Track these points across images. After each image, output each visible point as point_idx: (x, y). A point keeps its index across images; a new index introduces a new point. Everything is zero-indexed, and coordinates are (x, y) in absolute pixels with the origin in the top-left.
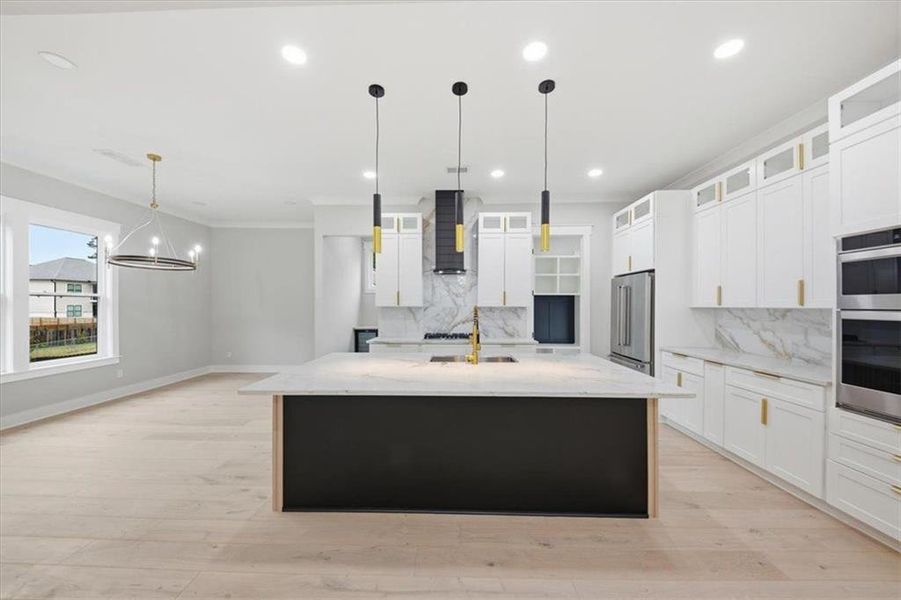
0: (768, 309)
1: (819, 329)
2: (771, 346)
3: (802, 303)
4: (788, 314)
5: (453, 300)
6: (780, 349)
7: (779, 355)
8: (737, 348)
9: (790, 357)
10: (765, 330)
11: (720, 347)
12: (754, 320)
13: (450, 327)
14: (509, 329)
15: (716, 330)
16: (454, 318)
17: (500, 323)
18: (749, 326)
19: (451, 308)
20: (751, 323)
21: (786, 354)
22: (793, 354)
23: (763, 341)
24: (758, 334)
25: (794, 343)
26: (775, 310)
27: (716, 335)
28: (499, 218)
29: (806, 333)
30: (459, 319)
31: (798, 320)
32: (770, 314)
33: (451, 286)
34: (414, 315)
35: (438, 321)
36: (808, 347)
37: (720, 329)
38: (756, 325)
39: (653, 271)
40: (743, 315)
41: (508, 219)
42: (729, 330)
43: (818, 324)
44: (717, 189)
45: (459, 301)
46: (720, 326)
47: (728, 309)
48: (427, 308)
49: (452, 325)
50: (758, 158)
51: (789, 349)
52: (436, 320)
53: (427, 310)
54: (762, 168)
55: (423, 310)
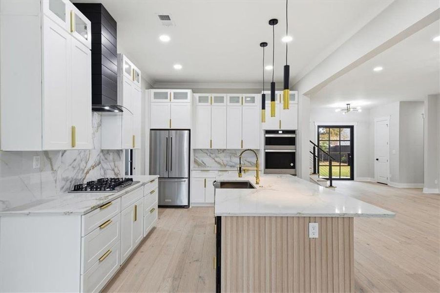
0: (218, 150)
2: (219, 163)
3: (242, 147)
8: (204, 165)
9: (225, 166)
10: (217, 157)
11: (197, 166)
12: (212, 154)
15: (195, 159)
17: (113, 165)
18: (210, 156)
21: (224, 165)
23: (216, 161)
24: (214, 159)
25: (227, 161)
26: (221, 150)
27: (195, 161)
28: (130, 66)
29: (230, 157)
30: (89, 165)
31: (228, 153)
37: (197, 159)
38: (213, 156)
41: (134, 71)
42: (201, 159)
44: (209, 98)
46: (197, 157)
47: (201, 149)
48: (65, 151)
49: (86, 171)
50: (228, 94)
51: (225, 163)
52: (73, 167)
53: (64, 155)
54: (229, 99)
55: (61, 154)
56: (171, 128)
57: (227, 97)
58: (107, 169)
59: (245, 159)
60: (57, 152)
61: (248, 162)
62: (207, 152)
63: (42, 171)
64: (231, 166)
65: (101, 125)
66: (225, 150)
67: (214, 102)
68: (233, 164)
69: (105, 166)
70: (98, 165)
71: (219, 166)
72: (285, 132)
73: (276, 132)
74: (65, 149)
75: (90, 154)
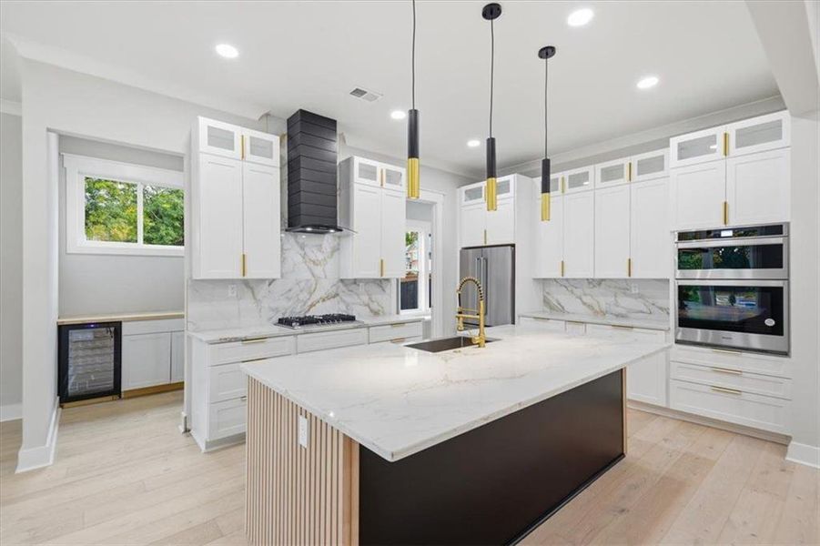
0: (588, 279)
1: (624, 293)
2: (590, 306)
3: (630, 275)
4: (603, 283)
5: (310, 270)
6: (597, 308)
7: (596, 313)
8: (563, 310)
9: (604, 313)
10: (585, 295)
11: (548, 310)
12: (577, 288)
13: (306, 307)
14: (375, 306)
15: (545, 297)
16: (311, 294)
17: (365, 298)
18: (572, 292)
19: (308, 280)
20: (575, 290)
21: (602, 312)
22: (607, 312)
23: (584, 304)
25: (607, 304)
26: (594, 280)
27: (544, 301)
28: (375, 168)
29: (616, 296)
30: (316, 296)
31: (610, 287)
32: (589, 283)
33: (307, 250)
34: (253, 293)
35: (289, 299)
36: (618, 306)
37: (549, 297)
38: (578, 292)
39: (513, 246)
40: (568, 284)
41: (384, 171)
42: (556, 296)
43: (624, 289)
44: (560, 181)
45: (318, 270)
46: (548, 293)
47: (555, 279)
48: (274, 280)
49: (309, 303)
50: (596, 165)
51: (604, 307)
52: (287, 298)
53: (273, 284)
54: (599, 173)
55: (267, 283)
56: (487, 244)
57: (594, 171)
58: (353, 304)
59: (651, 301)
60: (263, 281)
61: (661, 308)
62: (567, 285)
63: (241, 299)
64: (617, 316)
65: (338, 249)
66: (603, 280)
67: (570, 187)
68: (624, 312)
69: (348, 299)
70: (334, 297)
71: (590, 312)
72: (740, 232)
73: (715, 234)
74: (274, 277)
75: (316, 284)
